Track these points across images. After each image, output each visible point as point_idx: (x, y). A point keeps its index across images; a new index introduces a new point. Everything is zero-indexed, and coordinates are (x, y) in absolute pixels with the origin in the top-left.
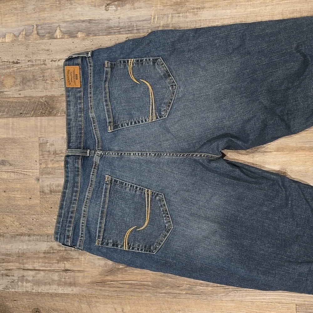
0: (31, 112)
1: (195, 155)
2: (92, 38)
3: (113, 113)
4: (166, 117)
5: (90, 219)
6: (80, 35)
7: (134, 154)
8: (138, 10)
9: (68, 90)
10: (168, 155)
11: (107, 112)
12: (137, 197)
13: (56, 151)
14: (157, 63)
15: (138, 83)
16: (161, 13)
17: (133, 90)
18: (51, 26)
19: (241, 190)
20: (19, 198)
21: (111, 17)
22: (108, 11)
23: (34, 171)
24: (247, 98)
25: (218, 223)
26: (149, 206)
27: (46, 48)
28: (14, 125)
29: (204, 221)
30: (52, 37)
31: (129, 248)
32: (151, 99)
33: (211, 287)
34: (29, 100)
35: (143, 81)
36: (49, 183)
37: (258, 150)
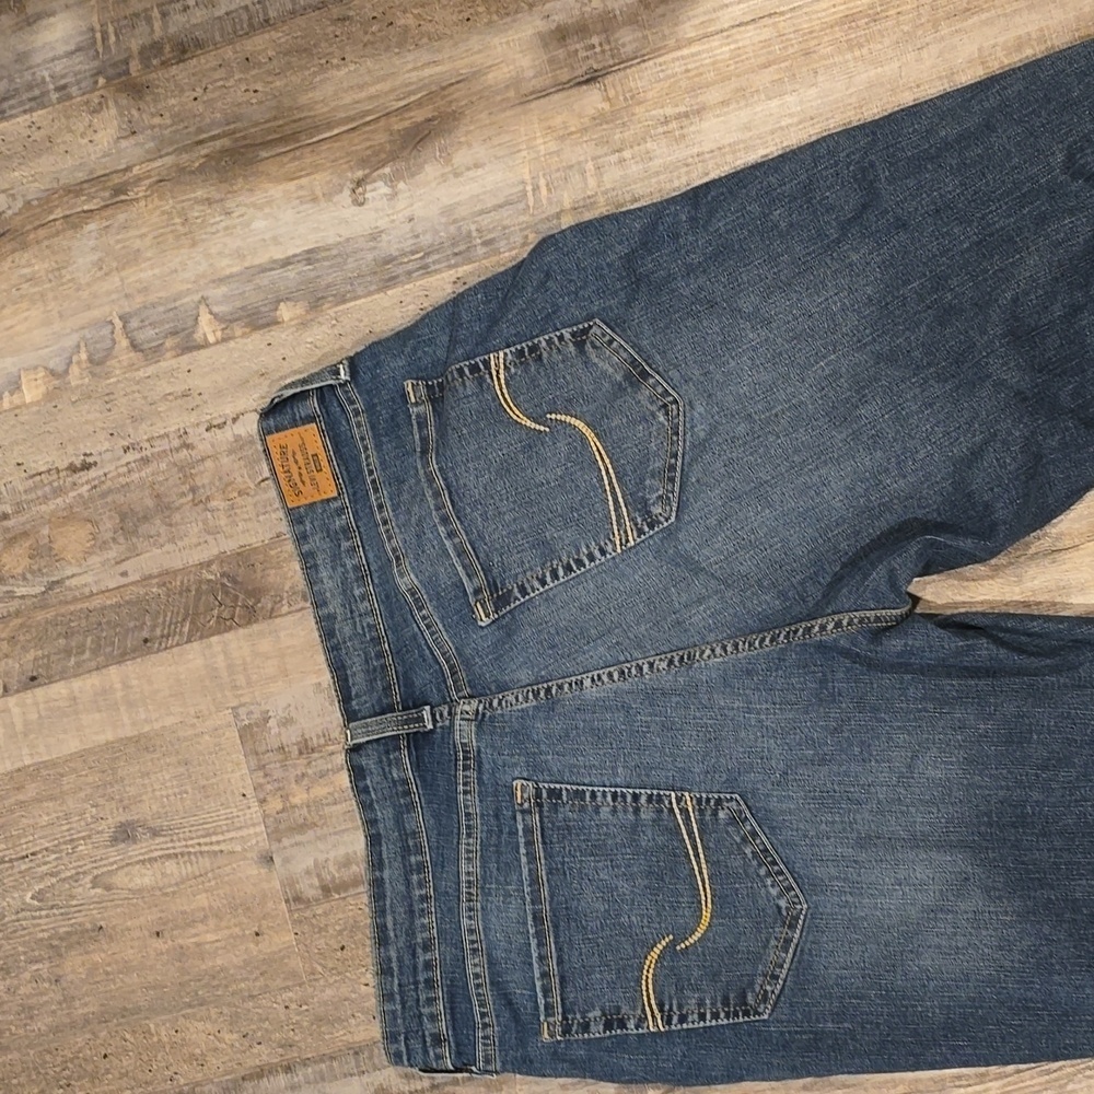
0: (182, 626)
1: (817, 629)
2: (331, 312)
3: (482, 555)
4: (673, 519)
5: (499, 954)
6: (286, 312)
7: (593, 680)
8: (471, 174)
9: (295, 517)
10: (718, 651)
11: (459, 556)
12: (649, 833)
13: (306, 740)
14: (592, 343)
15: (542, 428)
16: (554, 168)
17: (530, 458)
18: (176, 308)
19: (1010, 709)
20: (218, 944)
21: (382, 223)
22: (366, 207)
23: (244, 832)
24: (946, 380)
25: (963, 845)
26: (700, 850)
27: (179, 388)
28: (132, 687)
29: (911, 855)
30: (189, 346)
31: (669, 1022)
32: (604, 473)
33: (996, 1079)
34: (164, 584)
35: (559, 417)
36: (310, 862)
37: (1030, 552)
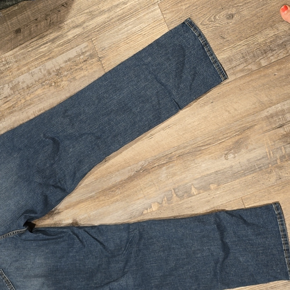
1: (10, 234)
19: (52, 247)
24: (27, 182)
25: (44, 276)
29: (33, 279)
37: (54, 213)
